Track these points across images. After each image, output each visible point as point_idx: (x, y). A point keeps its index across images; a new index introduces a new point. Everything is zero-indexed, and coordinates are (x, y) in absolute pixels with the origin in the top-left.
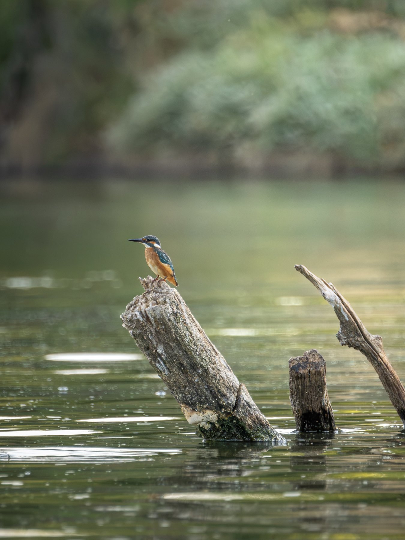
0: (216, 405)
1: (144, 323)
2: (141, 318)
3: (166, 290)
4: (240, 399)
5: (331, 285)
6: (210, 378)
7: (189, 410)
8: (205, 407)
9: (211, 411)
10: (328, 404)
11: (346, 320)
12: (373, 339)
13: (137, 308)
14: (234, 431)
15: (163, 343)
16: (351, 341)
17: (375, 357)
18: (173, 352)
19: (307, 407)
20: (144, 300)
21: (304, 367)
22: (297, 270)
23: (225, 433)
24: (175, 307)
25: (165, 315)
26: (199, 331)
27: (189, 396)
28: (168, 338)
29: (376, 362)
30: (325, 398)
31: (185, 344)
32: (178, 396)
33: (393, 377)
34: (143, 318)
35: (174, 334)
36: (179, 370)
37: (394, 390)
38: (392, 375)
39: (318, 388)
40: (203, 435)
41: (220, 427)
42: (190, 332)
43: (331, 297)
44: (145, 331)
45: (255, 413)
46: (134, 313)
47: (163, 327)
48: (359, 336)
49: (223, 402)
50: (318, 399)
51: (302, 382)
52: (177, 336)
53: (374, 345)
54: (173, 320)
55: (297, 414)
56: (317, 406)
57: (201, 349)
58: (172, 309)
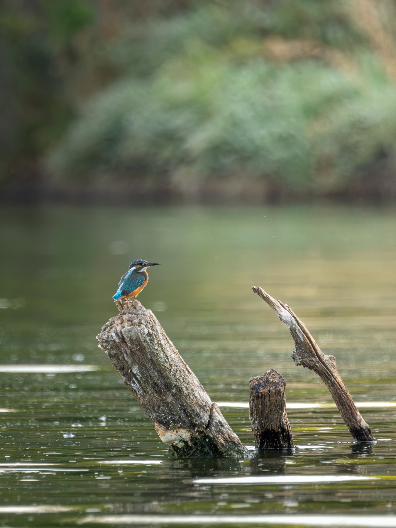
0: (189, 424)
1: (120, 344)
2: (117, 339)
3: (141, 312)
4: (213, 418)
5: (287, 307)
6: (184, 397)
7: (163, 429)
8: (178, 425)
9: (184, 430)
10: (286, 423)
11: (301, 341)
12: (327, 359)
13: (113, 329)
14: (207, 449)
15: (138, 364)
16: (305, 361)
17: (329, 377)
18: (148, 372)
19: (266, 426)
20: (119, 321)
21: (264, 387)
22: (254, 292)
23: (198, 452)
24: (150, 328)
25: (140, 336)
26: (173, 351)
27: (163, 415)
28: (142, 359)
29: (329, 382)
30: (284, 417)
31: (160, 364)
32: (152, 415)
33: (346, 397)
34: (118, 339)
35: (149, 354)
36: (154, 390)
37: (347, 410)
38: (345, 394)
39: (278, 407)
40: (176, 453)
41: (193, 446)
42: (164, 353)
43: (287, 319)
44: (120, 351)
45: (227, 432)
46: (110, 334)
47: (139, 348)
48: (314, 356)
49: (196, 421)
50: (277, 418)
51: (262, 401)
52: (152, 356)
53: (328, 365)
54: (148, 341)
55: (256, 432)
56: (277, 425)
57: (175, 370)
58: (148, 330)
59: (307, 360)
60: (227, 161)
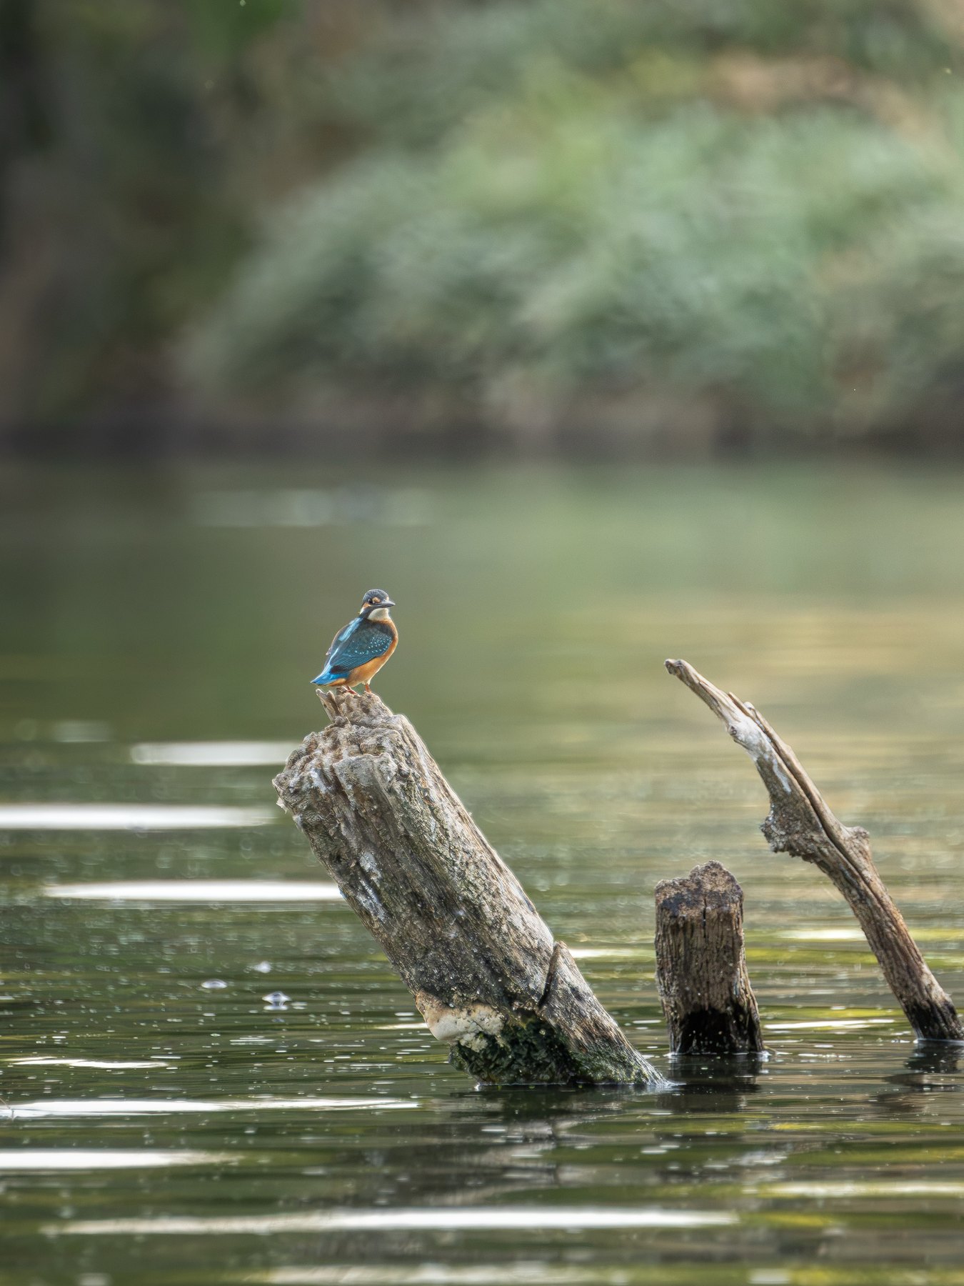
0: (499, 993)
1: (330, 797)
2: (323, 785)
3: (381, 720)
4: (557, 979)
5: (750, 709)
6: (487, 929)
7: (434, 1005)
8: (473, 997)
9: (486, 1008)
10: (746, 993)
11: (785, 792)
12: (849, 835)
13: (314, 762)
14: (542, 1055)
15: (375, 845)
16: (795, 841)
17: (854, 881)
18: (399, 866)
19: (696, 1000)
20: (329, 743)
21: (692, 904)
22: (670, 673)
23: (520, 1061)
24: (403, 759)
25: (379, 779)
26: (460, 815)
27: (436, 971)
28: (385, 834)
29: (854, 892)
30: (741, 976)
31: (426, 848)
32: (409, 971)
33: (894, 928)
34: (326, 785)
35: (402, 824)
36: (412, 910)
37: (896, 959)
38: (892, 922)
39: (725, 952)
40: (466, 1064)
41: (509, 1047)
42: (438, 820)
43: (750, 737)
44: (332, 816)
45: (590, 1013)
46: (305, 774)
47: (375, 807)
48: (816, 829)
49: (516, 986)
50: (723, 979)
51: (685, 938)
52: (407, 828)
53: (851, 850)
54: (398, 791)
55: (672, 1014)
56: (722, 996)
57: (464, 861)
58: (397, 764)
59: (799, 838)
60: (621, 353)
